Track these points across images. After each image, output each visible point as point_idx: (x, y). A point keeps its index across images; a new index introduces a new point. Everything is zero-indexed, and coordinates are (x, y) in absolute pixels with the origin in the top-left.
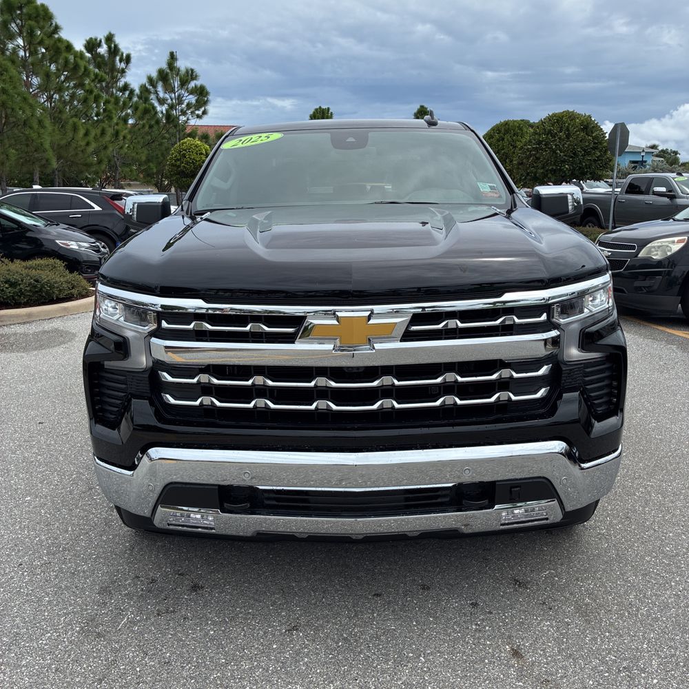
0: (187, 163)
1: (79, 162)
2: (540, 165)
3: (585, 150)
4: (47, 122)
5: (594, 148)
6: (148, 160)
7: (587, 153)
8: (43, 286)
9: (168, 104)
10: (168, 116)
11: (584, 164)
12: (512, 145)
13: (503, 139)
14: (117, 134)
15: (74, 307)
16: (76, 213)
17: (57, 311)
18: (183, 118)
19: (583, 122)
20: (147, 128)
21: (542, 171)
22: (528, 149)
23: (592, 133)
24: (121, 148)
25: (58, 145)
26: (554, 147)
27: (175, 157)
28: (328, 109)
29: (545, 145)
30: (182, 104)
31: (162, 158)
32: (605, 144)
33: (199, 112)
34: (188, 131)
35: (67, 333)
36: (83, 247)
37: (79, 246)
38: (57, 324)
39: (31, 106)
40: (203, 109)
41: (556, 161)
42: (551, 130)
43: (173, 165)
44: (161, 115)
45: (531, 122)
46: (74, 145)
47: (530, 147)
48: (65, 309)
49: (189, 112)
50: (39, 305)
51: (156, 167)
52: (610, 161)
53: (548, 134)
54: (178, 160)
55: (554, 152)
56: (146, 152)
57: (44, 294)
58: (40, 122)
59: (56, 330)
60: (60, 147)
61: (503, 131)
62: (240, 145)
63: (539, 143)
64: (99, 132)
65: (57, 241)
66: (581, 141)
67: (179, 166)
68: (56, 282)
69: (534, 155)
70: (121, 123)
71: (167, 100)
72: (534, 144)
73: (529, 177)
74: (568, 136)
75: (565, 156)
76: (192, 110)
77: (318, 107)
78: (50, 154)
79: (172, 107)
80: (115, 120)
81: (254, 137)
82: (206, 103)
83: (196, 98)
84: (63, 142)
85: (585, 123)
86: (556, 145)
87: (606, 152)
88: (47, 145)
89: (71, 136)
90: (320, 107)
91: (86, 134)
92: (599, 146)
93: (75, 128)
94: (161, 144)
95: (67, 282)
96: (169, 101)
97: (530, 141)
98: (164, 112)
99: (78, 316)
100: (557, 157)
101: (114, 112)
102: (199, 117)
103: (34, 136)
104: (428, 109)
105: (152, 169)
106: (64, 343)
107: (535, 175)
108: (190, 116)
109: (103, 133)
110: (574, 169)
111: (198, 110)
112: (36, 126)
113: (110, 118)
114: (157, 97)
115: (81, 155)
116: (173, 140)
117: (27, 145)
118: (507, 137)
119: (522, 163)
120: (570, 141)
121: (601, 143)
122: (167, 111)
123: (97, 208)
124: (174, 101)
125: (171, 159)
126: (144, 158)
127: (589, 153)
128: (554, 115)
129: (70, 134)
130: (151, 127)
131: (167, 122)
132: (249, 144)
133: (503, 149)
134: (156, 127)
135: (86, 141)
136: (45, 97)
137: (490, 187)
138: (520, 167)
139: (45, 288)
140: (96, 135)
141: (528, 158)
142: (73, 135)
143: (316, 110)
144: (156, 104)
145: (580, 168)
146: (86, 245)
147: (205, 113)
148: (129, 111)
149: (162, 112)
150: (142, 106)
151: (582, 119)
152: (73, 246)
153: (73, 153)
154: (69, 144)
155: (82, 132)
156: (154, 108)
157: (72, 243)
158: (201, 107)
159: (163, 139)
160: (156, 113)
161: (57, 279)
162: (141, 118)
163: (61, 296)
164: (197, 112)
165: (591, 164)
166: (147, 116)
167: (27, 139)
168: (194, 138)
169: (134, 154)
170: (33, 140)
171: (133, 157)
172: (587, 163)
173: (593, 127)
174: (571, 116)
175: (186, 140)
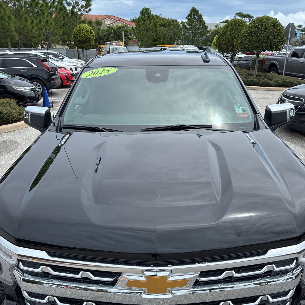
0: (82, 36)
1: (29, 36)
2: (251, 44)
3: (273, 36)
4: (13, 17)
5: (278, 35)
6: (64, 34)
7: (274, 38)
8: (4, 115)
9: (72, 6)
10: (72, 12)
11: (272, 43)
12: (237, 32)
13: (233, 29)
14: (47, 22)
15: (21, 125)
16: (24, 69)
17: (12, 128)
18: (79, 13)
19: (273, 22)
20: (62, 18)
21: (252, 46)
22: (245, 35)
23: (277, 27)
24: (50, 29)
25: (19, 28)
26: (258, 35)
27: (76, 33)
28: (149, 8)
29: (254, 33)
30: (79, 5)
31: (70, 33)
32: (283, 33)
33: (87, 10)
34: (82, 19)
35: (15, 142)
36: (27, 89)
37: (25, 89)
38: (11, 136)
39: (4, 9)
40: (89, 8)
41: (259, 42)
42: (257, 26)
43: (75, 37)
44: (69, 11)
45: (244, 13)
46: (26, 28)
47: (246, 34)
48: (16, 126)
49: (82, 10)
50: (3, 124)
51: (67, 38)
52: (285, 41)
53: (256, 28)
54: (77, 35)
55: (258, 37)
56: (62, 30)
57: (5, 119)
58: (9, 17)
59: (10, 141)
60: (20, 29)
61: (233, 25)
62: (92, 76)
63: (251, 32)
64: (38, 21)
65: (13, 87)
66: (272, 32)
67: (78, 38)
68: (11, 113)
69: (249, 38)
70: (49, 15)
71: (71, 4)
72: (249, 33)
73: (245, 50)
74: (266, 29)
75: (264, 39)
76: (83, 9)
77: (144, 8)
78: (15, 33)
79: (74, 7)
80: (46, 14)
81: (101, 70)
82: (90, 5)
83: (85, 3)
84: (21, 27)
85: (274, 22)
86: (259, 34)
87: (283, 37)
88: (13, 29)
89: (25, 23)
90: (145, 8)
91: (32, 22)
92: (281, 34)
93: (26, 20)
94: (69, 26)
95: (17, 112)
96: (73, 4)
97: (247, 31)
98: (70, 10)
99: (23, 130)
100: (259, 40)
101: (45, 10)
102: (87, 12)
103: (6, 24)
104: (196, 9)
105: (65, 38)
106: (13, 150)
107: (248, 48)
108: (83, 12)
109: (40, 22)
110: (268, 46)
111: (87, 8)
112: (7, 19)
113: (44, 14)
114: (67, 2)
115: (30, 33)
116: (75, 23)
117: (3, 29)
118: (235, 28)
119: (242, 42)
120: (267, 32)
121: (281, 33)
122: (72, 9)
123: (35, 66)
124: (75, 4)
125: (74, 34)
126: (61, 33)
127: (275, 38)
128: (259, 18)
129: (24, 22)
130: (64, 17)
131: (72, 15)
132: (97, 75)
133: (233, 34)
134: (66, 18)
135: (32, 26)
136: (12, 3)
137: (242, 109)
138: (241, 44)
139: (5, 116)
140: (37, 23)
141: (245, 40)
142: (26, 23)
143: (143, 9)
144: (66, 6)
145: (271, 45)
146: (28, 88)
147: (90, 10)
148: (53, 9)
149: (69, 10)
150: (59, 7)
151: (273, 20)
152: (22, 89)
153: (26, 31)
154: (24, 28)
155: (30, 21)
156: (65, 8)
157: (21, 87)
158: (88, 7)
159: (70, 23)
160: (66, 10)
161: (12, 111)
162: (59, 13)
163: (14, 120)
164: (86, 10)
165: (276, 43)
166: (62, 12)
167: (3, 26)
168: (85, 23)
169: (56, 31)
170: (6, 27)
171: (56, 33)
172: (274, 43)
173: (278, 24)
174: (267, 18)
175: (81, 25)
